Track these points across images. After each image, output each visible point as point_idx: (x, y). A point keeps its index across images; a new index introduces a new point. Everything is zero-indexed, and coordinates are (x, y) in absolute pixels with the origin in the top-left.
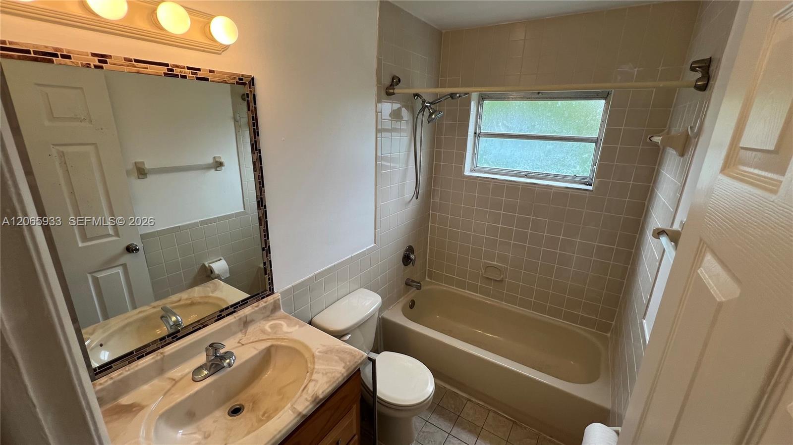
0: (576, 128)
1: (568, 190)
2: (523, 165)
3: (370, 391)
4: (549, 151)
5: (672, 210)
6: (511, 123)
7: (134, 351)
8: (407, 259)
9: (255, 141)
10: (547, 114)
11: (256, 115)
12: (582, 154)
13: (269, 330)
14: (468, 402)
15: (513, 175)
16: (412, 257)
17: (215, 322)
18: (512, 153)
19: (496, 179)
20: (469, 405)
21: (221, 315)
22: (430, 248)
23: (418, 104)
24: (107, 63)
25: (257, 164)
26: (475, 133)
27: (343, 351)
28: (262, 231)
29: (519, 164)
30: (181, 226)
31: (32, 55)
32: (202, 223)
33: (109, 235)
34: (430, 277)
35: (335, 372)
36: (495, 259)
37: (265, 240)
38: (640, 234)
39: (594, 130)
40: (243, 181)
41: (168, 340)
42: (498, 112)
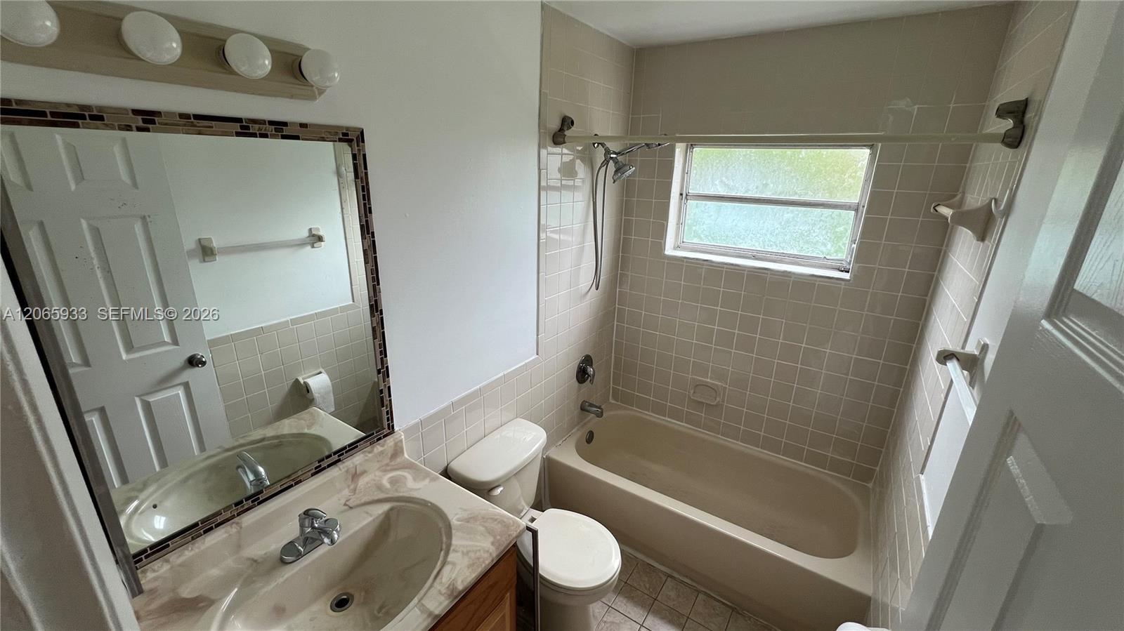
0: (828, 189)
1: (815, 278)
2: (750, 241)
3: (530, 565)
4: (788, 221)
5: (966, 320)
6: (733, 180)
7: (199, 523)
8: (582, 375)
9: (367, 221)
10: (786, 169)
11: (367, 183)
12: (836, 226)
13: (388, 486)
14: (669, 579)
15: (735, 254)
16: (590, 370)
17: (312, 476)
18: (734, 223)
19: (711, 261)
20: (669, 583)
21: (320, 466)
22: (615, 357)
23: (600, 155)
24: (155, 123)
25: (370, 253)
26: (681, 194)
27: (492, 518)
28: (377, 347)
29: (744, 239)
30: (266, 327)
31: (49, 118)
32: (294, 322)
33: (164, 343)
34: (615, 398)
35: (480, 550)
36: (708, 374)
37: (382, 359)
38: (917, 344)
39: (853, 192)
40: (351, 262)
41: (247, 504)
42: (715, 164)
